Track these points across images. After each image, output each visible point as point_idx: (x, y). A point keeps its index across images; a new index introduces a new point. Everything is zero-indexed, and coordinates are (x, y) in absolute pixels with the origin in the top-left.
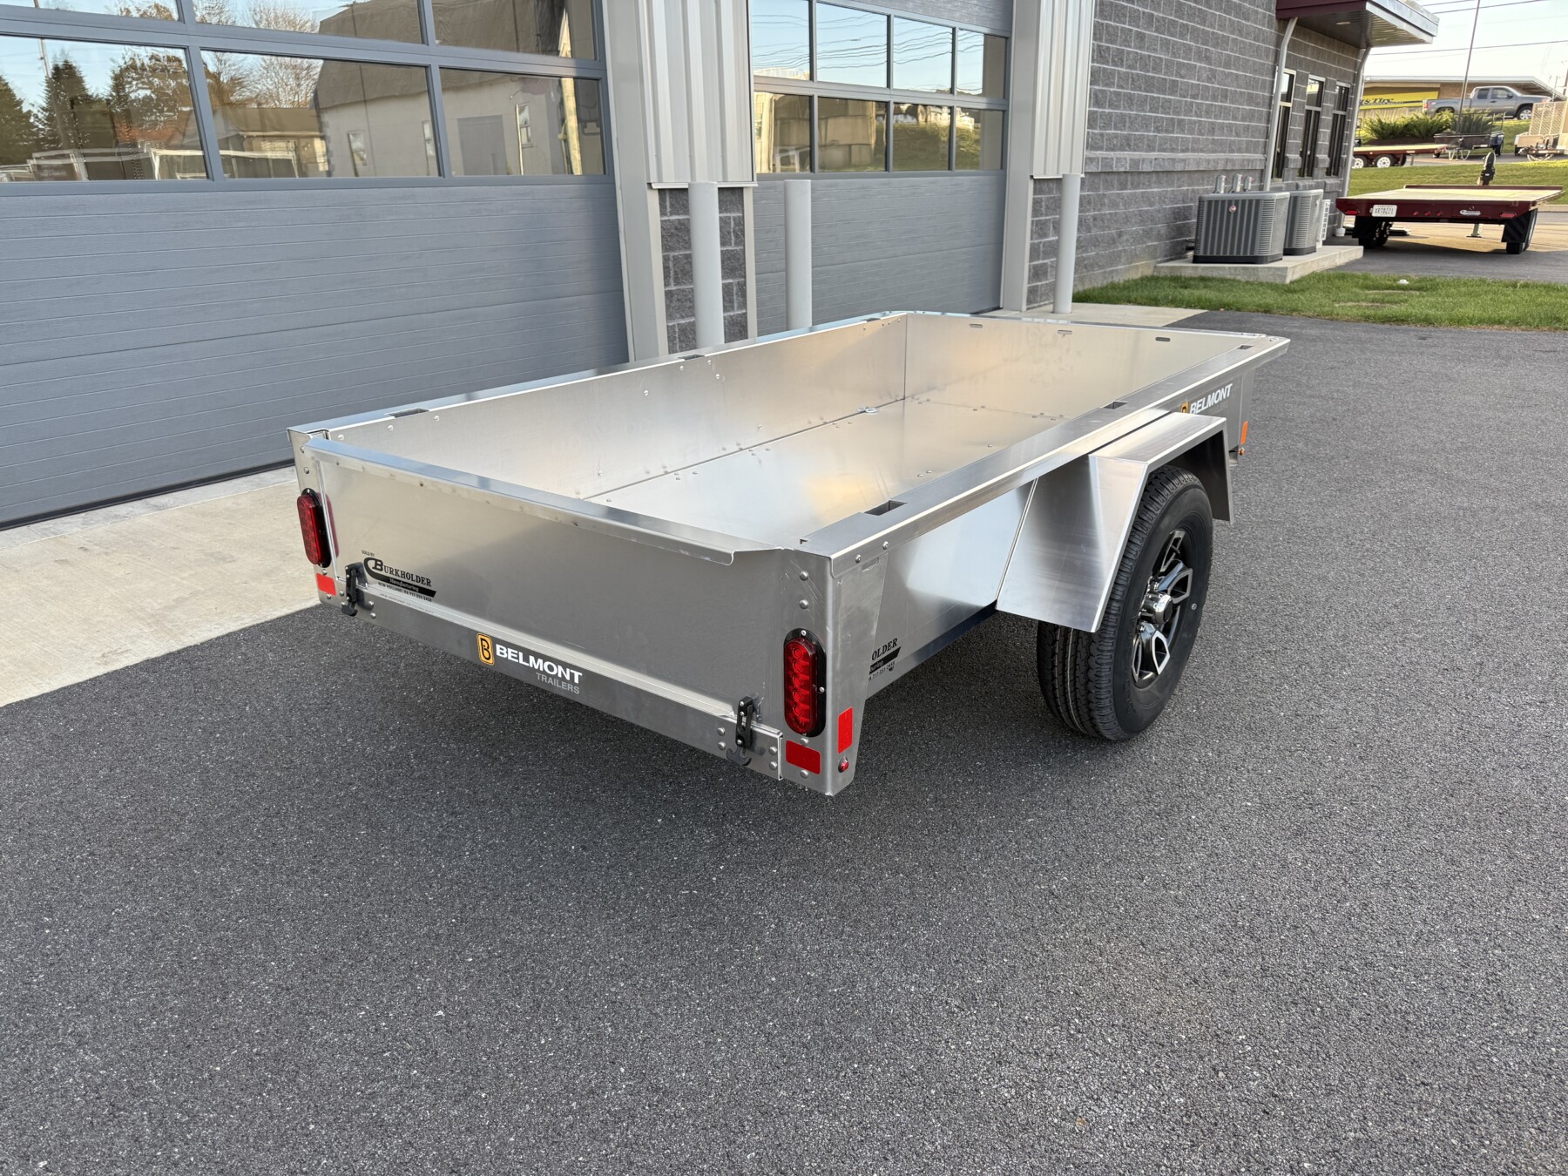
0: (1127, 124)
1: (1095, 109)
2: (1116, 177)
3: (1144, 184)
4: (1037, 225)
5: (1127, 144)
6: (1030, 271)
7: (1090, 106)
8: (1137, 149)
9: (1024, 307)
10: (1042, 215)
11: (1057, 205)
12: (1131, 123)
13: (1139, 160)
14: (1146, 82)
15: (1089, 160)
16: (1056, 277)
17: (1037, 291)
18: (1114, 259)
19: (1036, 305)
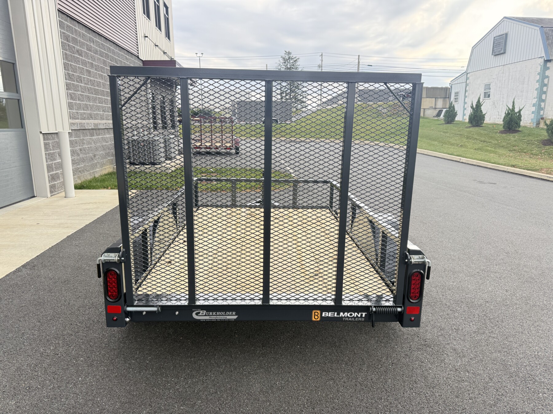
0: (89, 108)
1: (72, 101)
2: (88, 131)
3: (102, 134)
4: (48, 155)
5: (90, 117)
6: (49, 177)
7: (68, 100)
8: (96, 119)
9: (49, 195)
10: (51, 150)
11: (58, 145)
12: (91, 108)
13: (98, 124)
14: (95, 91)
15: (72, 124)
16: (63, 178)
17: (55, 186)
18: (94, 166)
19: (56, 193)
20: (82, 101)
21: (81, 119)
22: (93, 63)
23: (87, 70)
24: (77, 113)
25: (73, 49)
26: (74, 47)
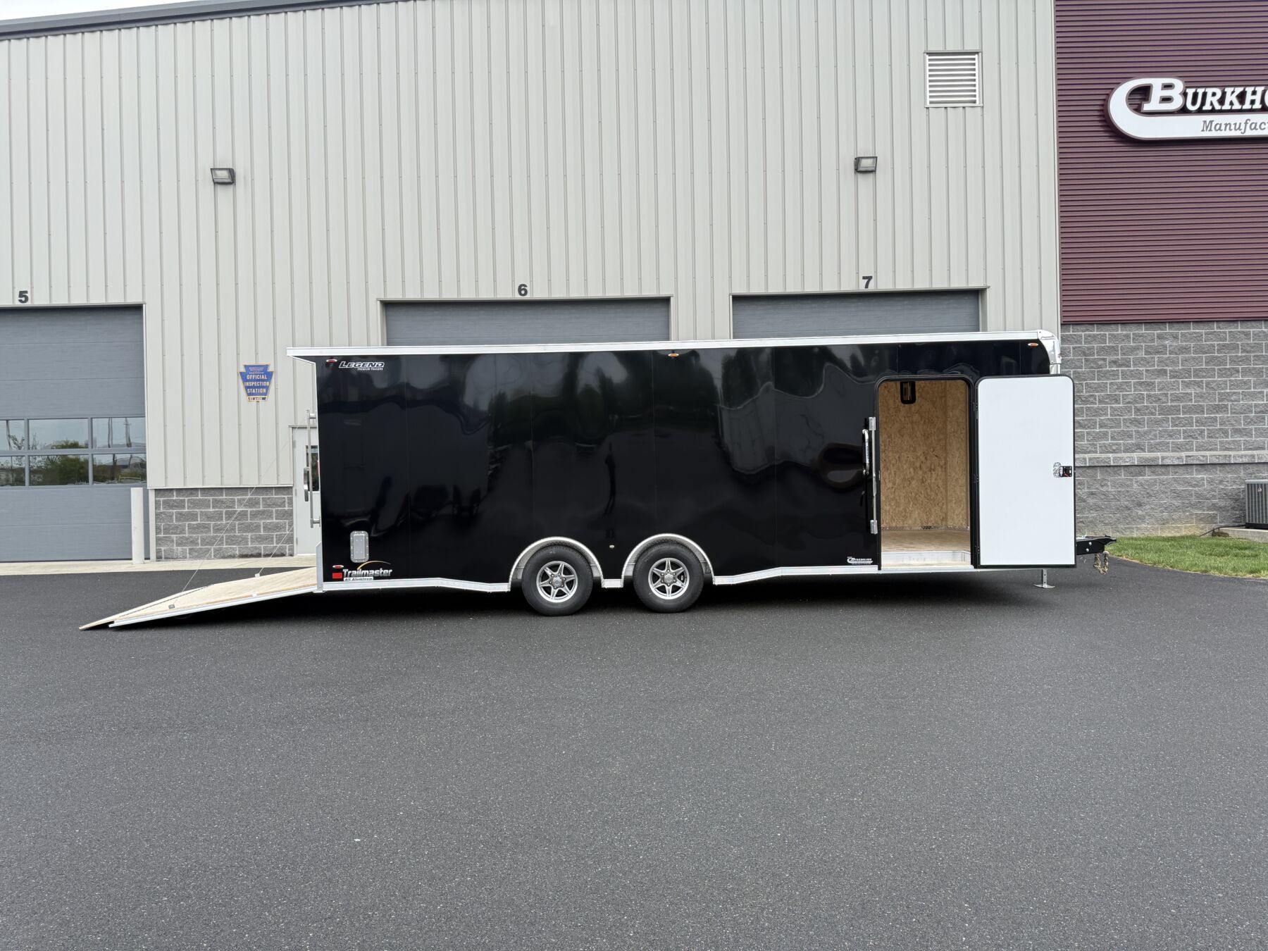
0: (1135, 436)
2: (1119, 468)
3: (1175, 472)
5: (1136, 448)
8: (1154, 451)
12: (1142, 435)
13: (1156, 458)
14: (1163, 409)
18: (1131, 520)
20: (1111, 427)
21: (1101, 453)
22: (1166, 370)
23: (1141, 384)
24: (1093, 444)
25: (1100, 363)
26: (1104, 360)
